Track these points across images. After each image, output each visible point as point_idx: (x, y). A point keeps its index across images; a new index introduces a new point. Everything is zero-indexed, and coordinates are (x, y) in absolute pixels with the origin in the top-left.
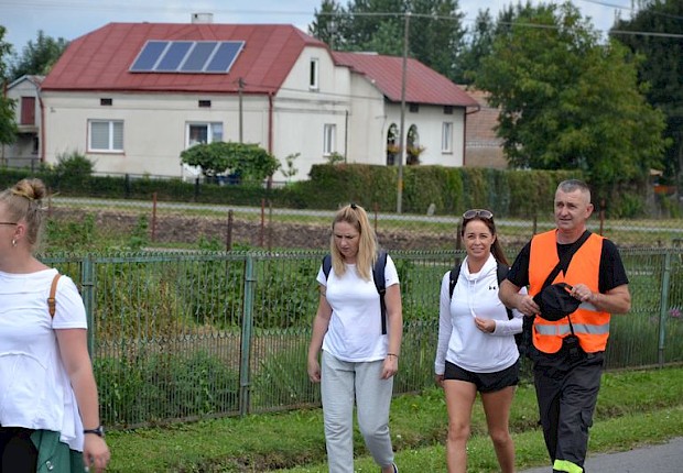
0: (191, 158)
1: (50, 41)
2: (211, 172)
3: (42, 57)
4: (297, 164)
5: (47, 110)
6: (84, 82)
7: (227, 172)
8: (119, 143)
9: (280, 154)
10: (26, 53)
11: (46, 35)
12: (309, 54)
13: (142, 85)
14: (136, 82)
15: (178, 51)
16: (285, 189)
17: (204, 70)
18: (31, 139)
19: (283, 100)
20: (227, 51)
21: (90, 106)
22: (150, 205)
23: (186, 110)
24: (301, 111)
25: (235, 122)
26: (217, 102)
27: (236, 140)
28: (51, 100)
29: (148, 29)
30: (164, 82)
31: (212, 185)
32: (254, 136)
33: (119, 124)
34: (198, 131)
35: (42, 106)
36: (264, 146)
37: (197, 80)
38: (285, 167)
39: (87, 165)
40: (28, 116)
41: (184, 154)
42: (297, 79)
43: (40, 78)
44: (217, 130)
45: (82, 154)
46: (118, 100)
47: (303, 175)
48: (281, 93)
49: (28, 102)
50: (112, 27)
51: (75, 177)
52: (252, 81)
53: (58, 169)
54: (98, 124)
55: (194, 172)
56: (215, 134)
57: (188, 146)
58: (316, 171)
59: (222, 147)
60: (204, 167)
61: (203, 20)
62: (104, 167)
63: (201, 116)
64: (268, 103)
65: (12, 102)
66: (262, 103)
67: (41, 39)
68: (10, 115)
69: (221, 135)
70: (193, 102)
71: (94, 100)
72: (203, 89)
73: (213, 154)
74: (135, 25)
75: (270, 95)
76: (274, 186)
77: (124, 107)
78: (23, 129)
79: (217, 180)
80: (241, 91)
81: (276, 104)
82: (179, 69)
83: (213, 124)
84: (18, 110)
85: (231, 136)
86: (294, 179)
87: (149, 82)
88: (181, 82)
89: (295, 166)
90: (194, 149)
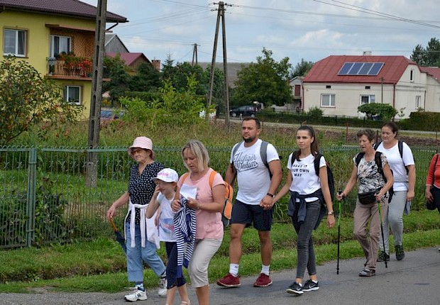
0: (361, 109)
1: (306, 63)
2: (370, 115)
3: (304, 69)
4: (404, 112)
5: (305, 90)
6: (319, 80)
7: (376, 115)
8: (333, 103)
9: (398, 108)
10: (297, 68)
11: (304, 61)
12: (410, 68)
13: (343, 80)
14: (340, 79)
15: (357, 67)
16: (400, 122)
17: (367, 74)
18: (299, 102)
19: (399, 86)
20: (377, 67)
21: (322, 89)
22: (345, 128)
23: (360, 90)
24: (407, 90)
25: (380, 95)
26: (373, 87)
27: (380, 102)
28: (307, 86)
29: (345, 57)
30: (351, 79)
31: (370, 120)
32: (388, 101)
33: (333, 96)
34: (365, 98)
35: (303, 89)
36: (391, 105)
37: (365, 78)
38: (400, 113)
39: (321, 112)
40: (298, 93)
41: (359, 108)
42: (405, 78)
43: (302, 77)
44: (373, 98)
45: (318, 108)
46: (333, 86)
47: (407, 116)
48: (398, 84)
49: (298, 87)
50: (331, 57)
51: (316, 116)
52: (387, 79)
53: (309, 113)
54: (324, 96)
55: (363, 115)
56: (371, 100)
57: (361, 105)
58: (412, 114)
59: (374, 105)
60: (367, 113)
61: (367, 54)
62: (327, 113)
63: (366, 92)
64: (393, 87)
65: (291, 87)
66: (391, 87)
67: (303, 62)
68: (291, 92)
69: (374, 100)
70: (363, 87)
71: (324, 86)
72: (367, 82)
73: (371, 108)
74: (341, 56)
75: (394, 84)
76: (395, 121)
77: (335, 89)
78: (296, 98)
79: (372, 118)
80: (383, 82)
81: (396, 88)
82: (357, 74)
83: (371, 96)
84: (294, 90)
85: (378, 101)
86: (403, 118)
87: (345, 79)
88: (358, 79)
89: (404, 113)
90: (363, 106)
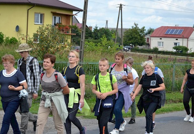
0: (174, 48)
1: (151, 29)
2: (178, 51)
3: (150, 31)
5: (151, 40)
6: (157, 36)
7: (180, 51)
8: (162, 46)
9: (189, 48)
10: (148, 31)
13: (167, 36)
14: (166, 36)
15: (173, 31)
16: (190, 54)
17: (177, 34)
18: (149, 45)
20: (181, 31)
21: (158, 40)
22: (167, 56)
23: (173, 40)
24: (193, 41)
25: (182, 43)
26: (179, 39)
27: (182, 45)
28: (152, 38)
29: (168, 27)
30: (170, 36)
31: (178, 53)
32: (185, 45)
33: (163, 42)
34: (176, 44)
36: (186, 47)
38: (190, 50)
39: (158, 49)
40: (148, 41)
41: (173, 48)
42: (192, 36)
43: (150, 35)
44: (179, 44)
45: (157, 47)
46: (163, 39)
48: (189, 38)
49: (148, 39)
50: (162, 27)
51: (156, 51)
52: (185, 36)
53: (153, 49)
54: (159, 42)
55: (175, 51)
57: (174, 46)
59: (179, 46)
61: (177, 26)
62: (160, 49)
63: (176, 41)
65: (145, 39)
66: (186, 40)
68: (145, 41)
70: (175, 39)
71: (159, 38)
72: (177, 37)
73: (178, 48)
74: (166, 27)
76: (188, 53)
77: (164, 40)
78: (147, 43)
79: (178, 52)
80: (183, 38)
81: (189, 40)
82: (173, 34)
84: (146, 40)
85: (181, 45)
86: (191, 52)
87: (168, 36)
88: (173, 36)
89: (192, 50)
